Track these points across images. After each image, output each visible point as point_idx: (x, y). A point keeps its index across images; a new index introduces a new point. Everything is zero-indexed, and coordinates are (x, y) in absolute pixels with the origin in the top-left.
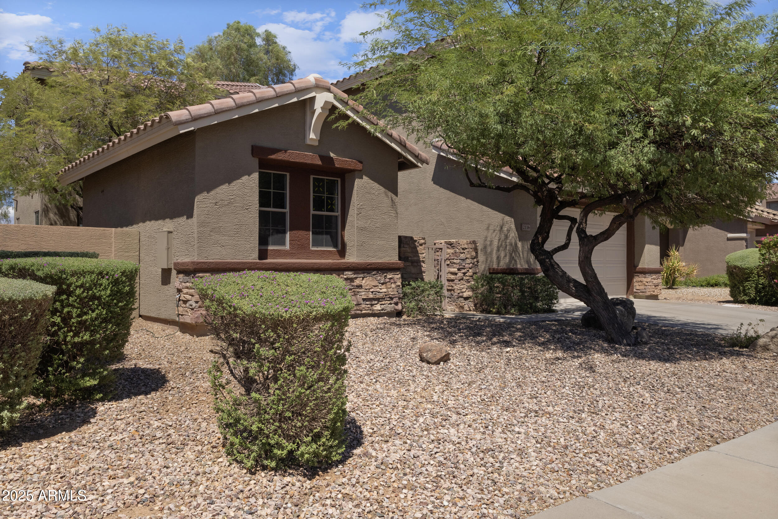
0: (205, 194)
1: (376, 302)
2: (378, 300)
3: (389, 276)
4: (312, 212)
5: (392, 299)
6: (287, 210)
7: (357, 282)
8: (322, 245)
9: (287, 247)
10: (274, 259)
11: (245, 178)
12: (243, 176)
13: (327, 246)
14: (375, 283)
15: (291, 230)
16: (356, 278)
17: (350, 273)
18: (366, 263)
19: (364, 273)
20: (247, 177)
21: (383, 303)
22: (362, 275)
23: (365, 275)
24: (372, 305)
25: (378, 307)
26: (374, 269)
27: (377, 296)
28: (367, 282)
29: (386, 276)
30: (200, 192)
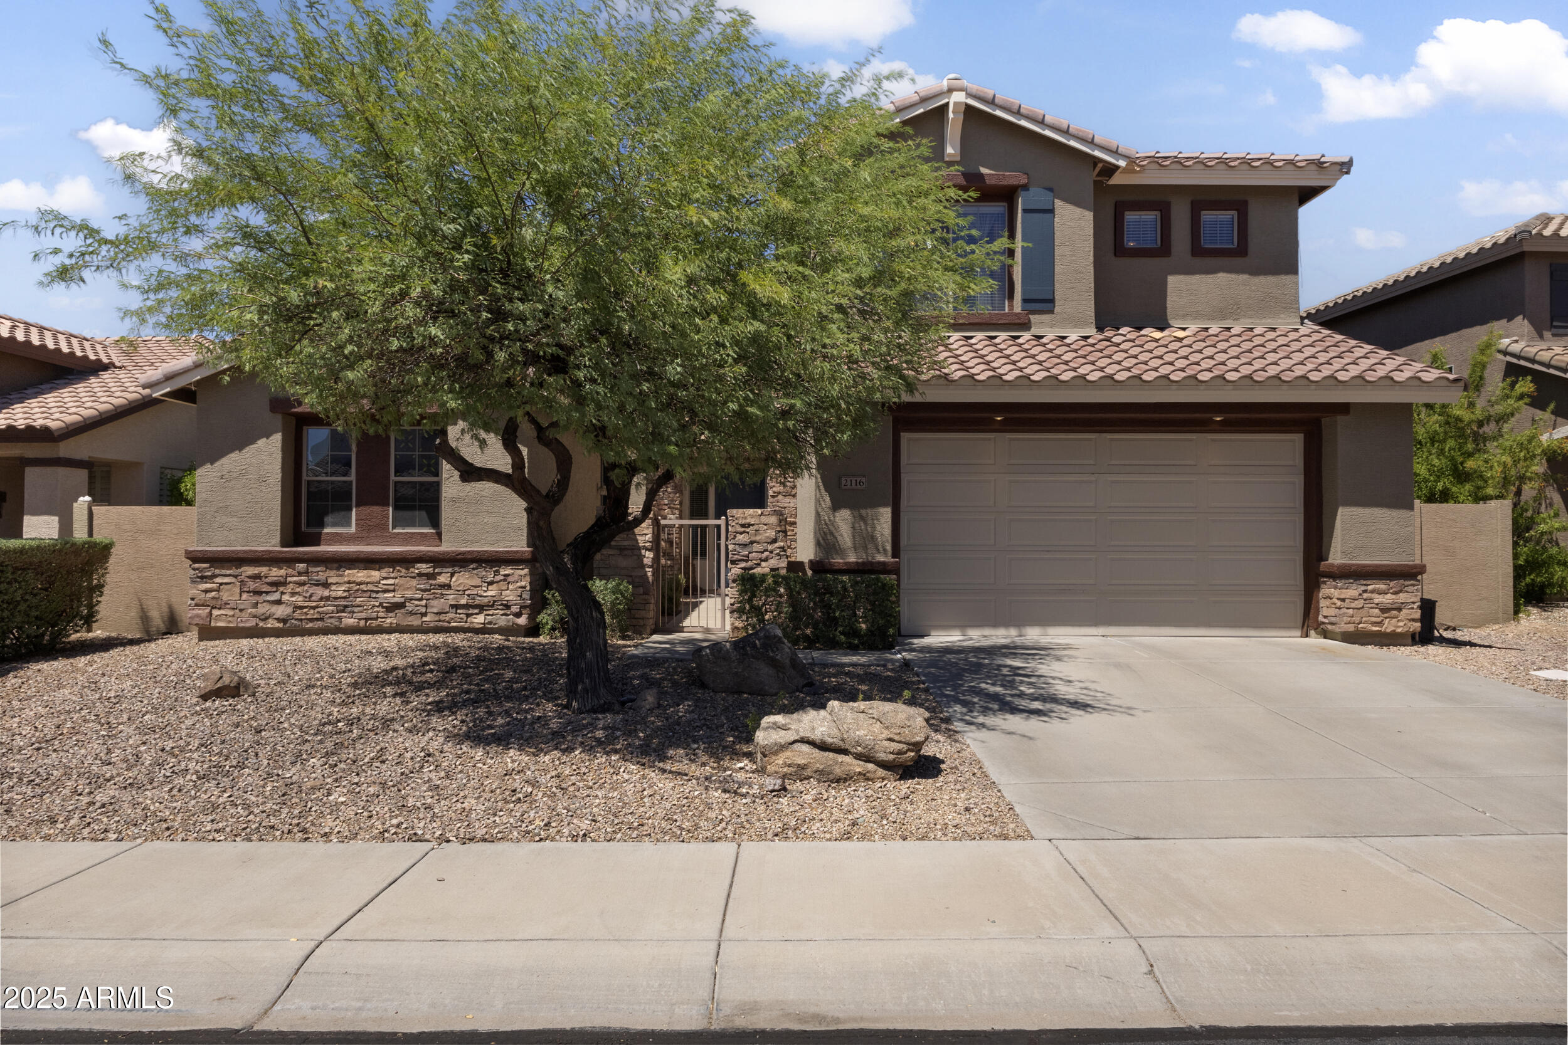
0: (208, 466)
1: (476, 611)
2: (481, 608)
3: (502, 572)
4: (393, 478)
5: (508, 607)
6: (353, 477)
7: (443, 579)
8: (413, 525)
9: (353, 529)
10: (330, 545)
11: (261, 443)
12: (259, 439)
13: (421, 526)
14: (477, 582)
15: (357, 506)
16: (440, 574)
17: (424, 566)
18: (453, 552)
19: (454, 566)
20: (264, 440)
21: (491, 612)
22: (450, 570)
23: (457, 569)
24: (468, 615)
25: (479, 619)
26: (472, 561)
27: (477, 602)
28: (463, 579)
29: (497, 571)
30: (202, 464)
